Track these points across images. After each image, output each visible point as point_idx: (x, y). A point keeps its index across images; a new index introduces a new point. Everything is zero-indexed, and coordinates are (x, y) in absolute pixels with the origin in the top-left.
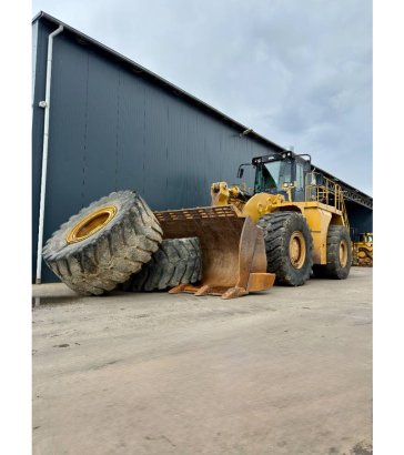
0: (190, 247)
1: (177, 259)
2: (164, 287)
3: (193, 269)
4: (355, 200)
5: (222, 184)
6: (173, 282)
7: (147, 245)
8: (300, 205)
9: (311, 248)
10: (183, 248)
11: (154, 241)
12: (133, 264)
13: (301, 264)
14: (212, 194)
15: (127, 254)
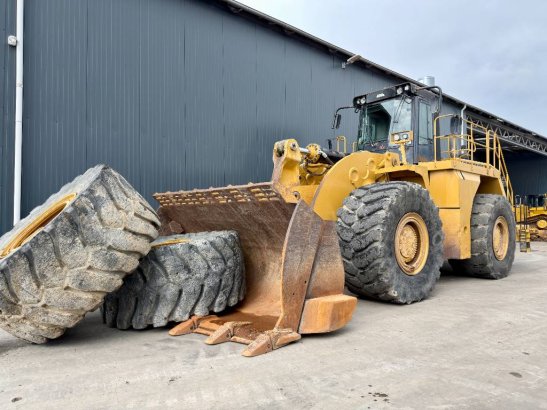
0: (212, 253)
1: (183, 276)
2: (163, 323)
3: (217, 289)
4: (531, 148)
5: (287, 143)
6: (177, 316)
7: (112, 262)
8: (422, 168)
9: (438, 239)
10: (197, 257)
11: (129, 253)
12: (85, 296)
13: (419, 266)
14: (275, 158)
15: (67, 282)
